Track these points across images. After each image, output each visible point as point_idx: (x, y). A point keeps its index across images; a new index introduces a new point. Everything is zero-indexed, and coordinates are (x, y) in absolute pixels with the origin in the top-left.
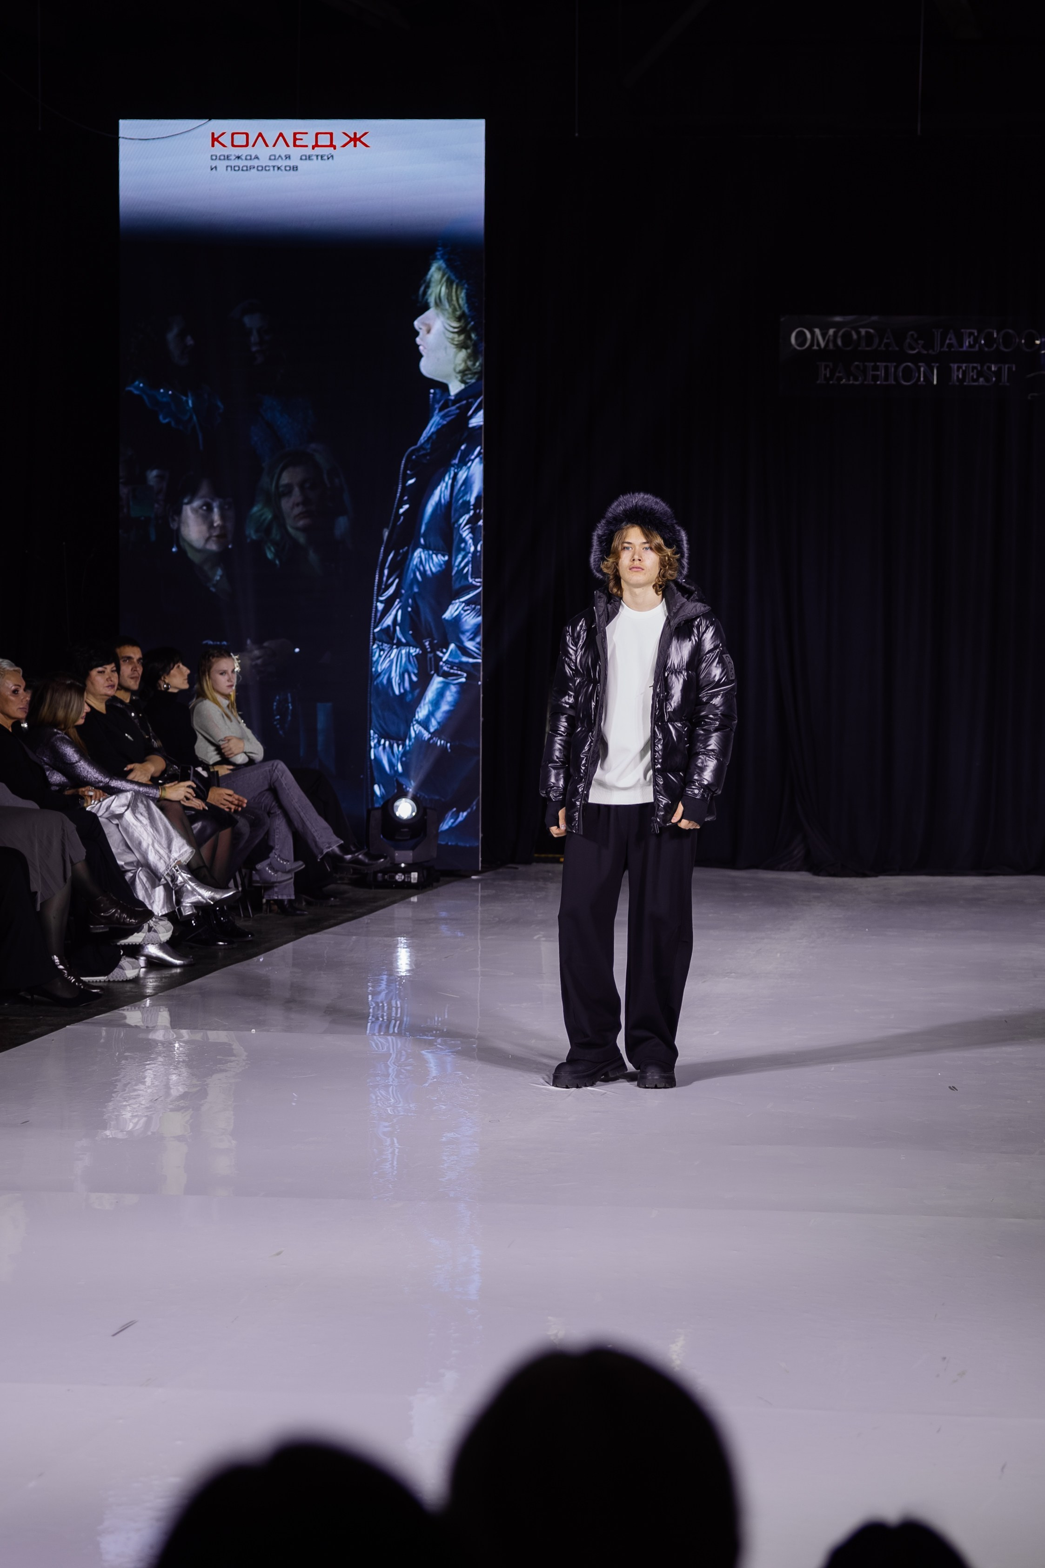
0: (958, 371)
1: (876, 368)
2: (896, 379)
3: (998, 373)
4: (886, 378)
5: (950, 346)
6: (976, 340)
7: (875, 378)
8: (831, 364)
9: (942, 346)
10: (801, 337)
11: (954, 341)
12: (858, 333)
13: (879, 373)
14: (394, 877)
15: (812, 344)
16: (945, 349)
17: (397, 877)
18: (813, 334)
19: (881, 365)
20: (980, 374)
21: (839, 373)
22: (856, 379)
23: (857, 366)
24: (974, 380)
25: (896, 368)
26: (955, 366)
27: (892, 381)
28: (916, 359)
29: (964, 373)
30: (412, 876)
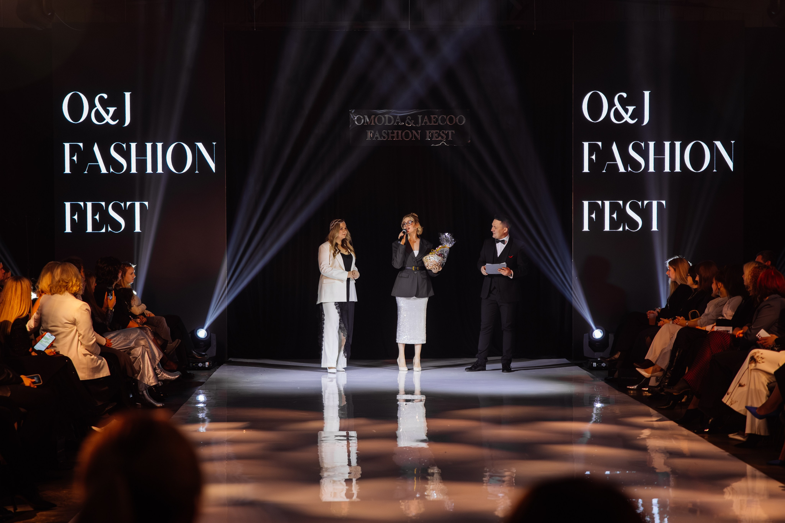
0: (429, 134)
1: (393, 133)
2: (402, 137)
3: (447, 135)
4: (398, 138)
5: (426, 123)
6: (437, 120)
7: (393, 137)
8: (373, 132)
9: (422, 123)
10: (359, 120)
11: (427, 121)
12: (385, 117)
13: (394, 135)
14: (198, 365)
15: (364, 122)
16: (423, 124)
17: (199, 365)
18: (364, 118)
19: (395, 131)
20: (439, 135)
21: (377, 135)
22: (384, 138)
23: (385, 132)
24: (437, 138)
25: (402, 133)
26: (428, 132)
27: (400, 138)
28: (411, 128)
29: (432, 134)
30: (206, 364)
